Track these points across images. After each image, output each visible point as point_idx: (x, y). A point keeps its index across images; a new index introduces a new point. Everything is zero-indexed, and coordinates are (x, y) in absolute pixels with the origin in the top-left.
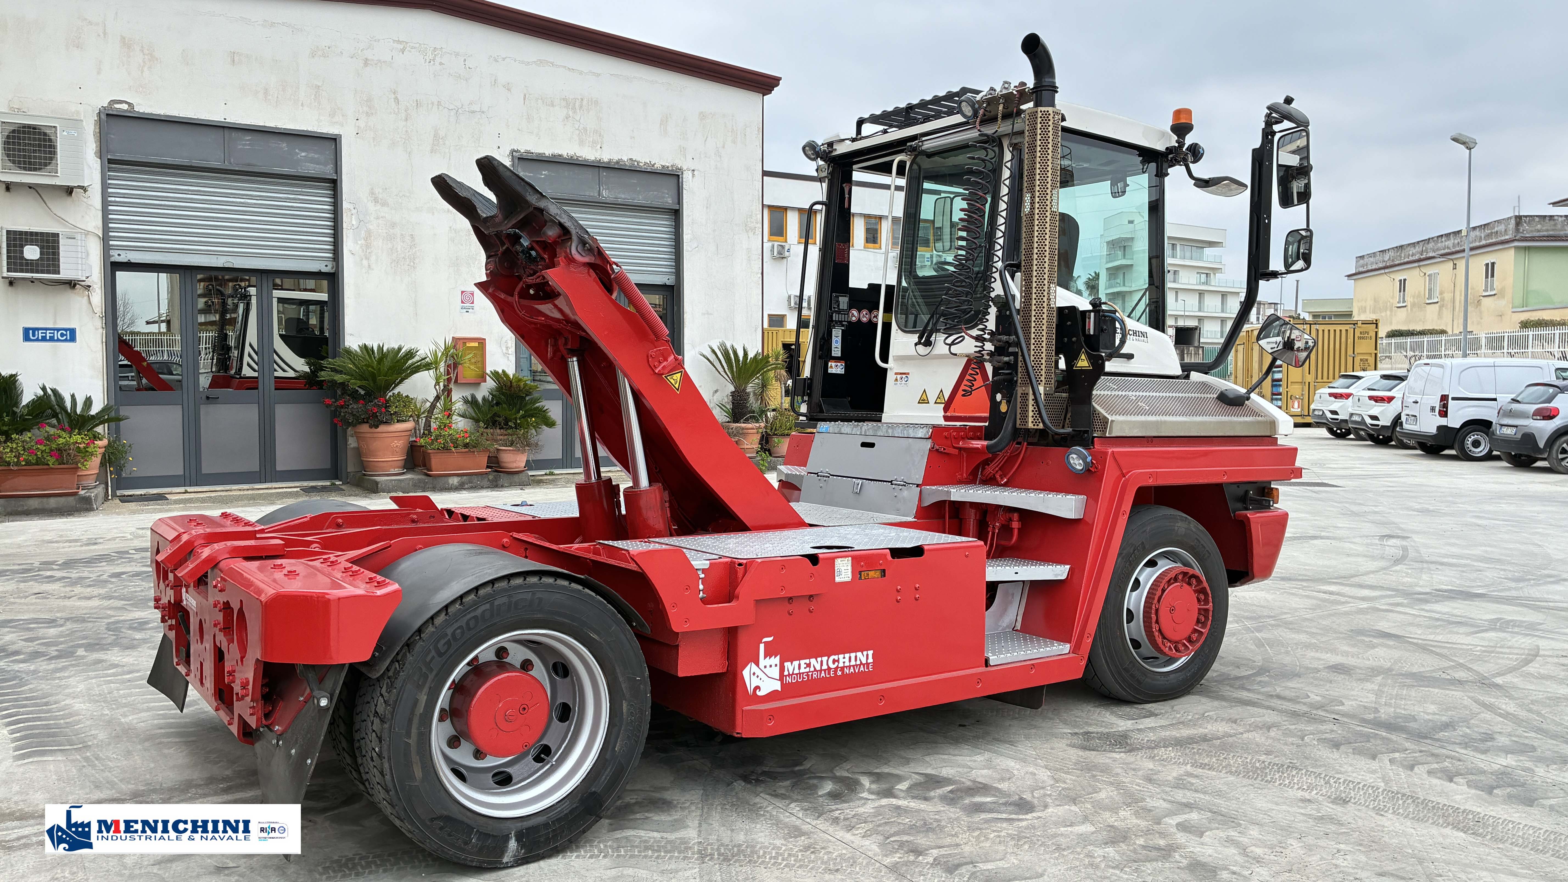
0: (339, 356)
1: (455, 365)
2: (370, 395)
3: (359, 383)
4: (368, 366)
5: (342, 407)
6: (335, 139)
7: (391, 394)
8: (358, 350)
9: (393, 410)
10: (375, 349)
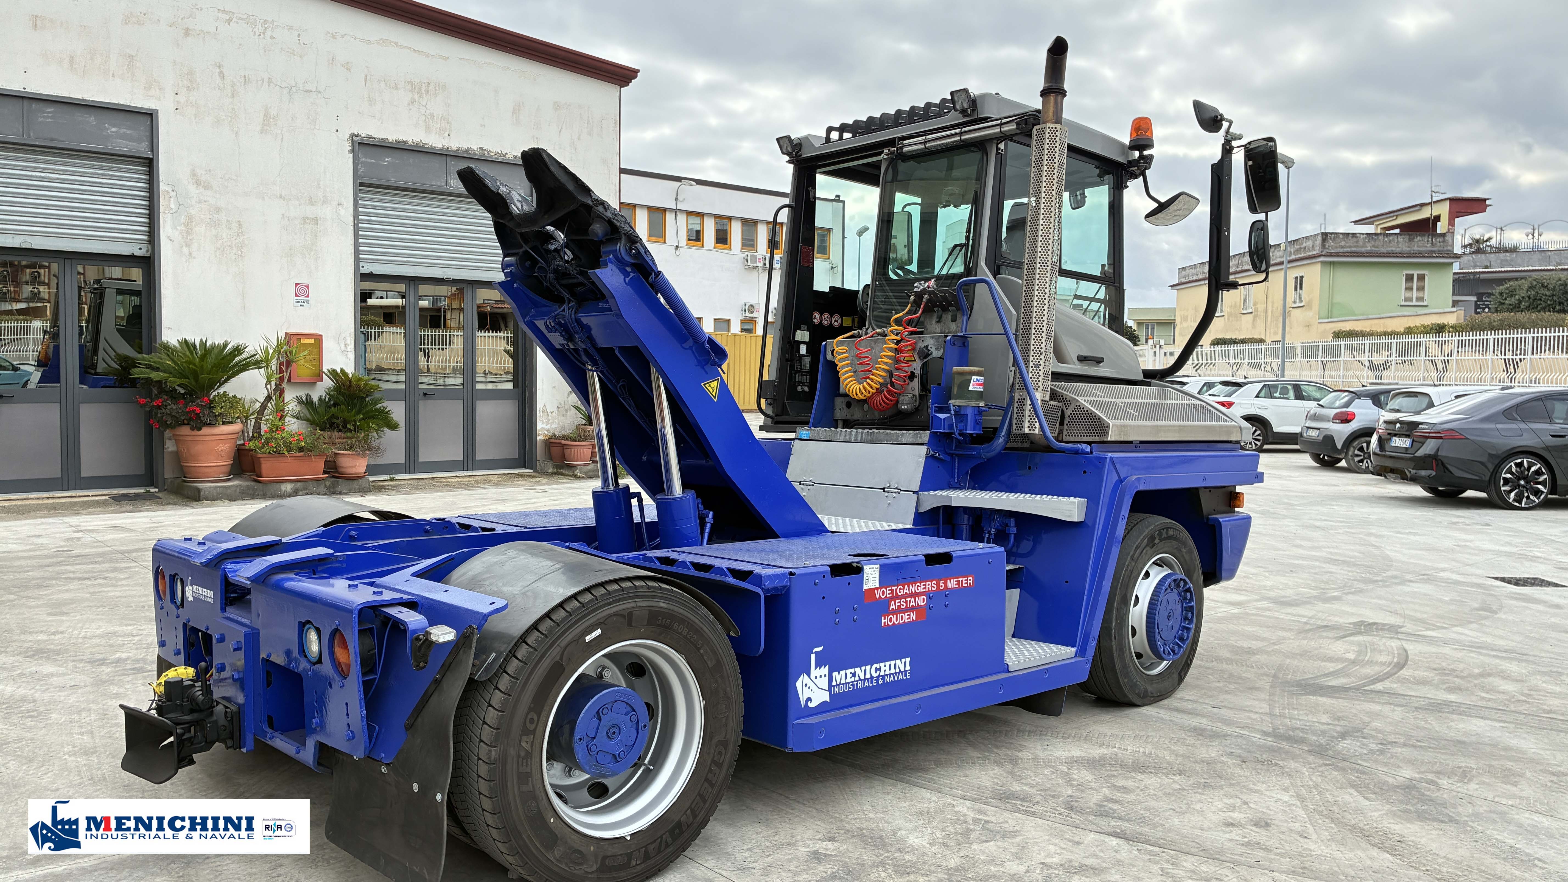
0: (155, 352)
1: (289, 363)
2: (191, 394)
3: (179, 381)
4: (190, 363)
5: (159, 407)
6: (151, 115)
7: (215, 393)
8: (177, 345)
9: (217, 411)
10: (198, 344)
